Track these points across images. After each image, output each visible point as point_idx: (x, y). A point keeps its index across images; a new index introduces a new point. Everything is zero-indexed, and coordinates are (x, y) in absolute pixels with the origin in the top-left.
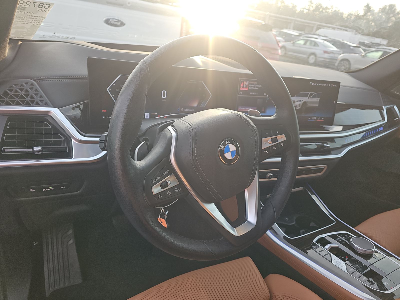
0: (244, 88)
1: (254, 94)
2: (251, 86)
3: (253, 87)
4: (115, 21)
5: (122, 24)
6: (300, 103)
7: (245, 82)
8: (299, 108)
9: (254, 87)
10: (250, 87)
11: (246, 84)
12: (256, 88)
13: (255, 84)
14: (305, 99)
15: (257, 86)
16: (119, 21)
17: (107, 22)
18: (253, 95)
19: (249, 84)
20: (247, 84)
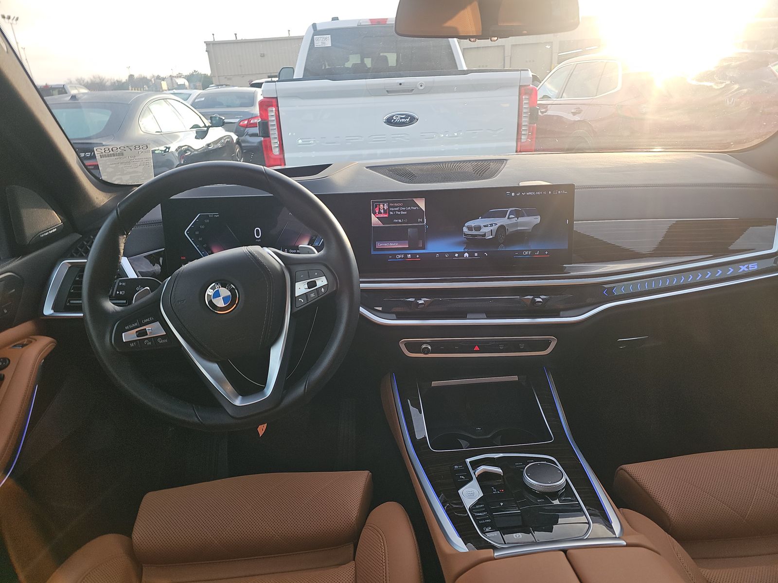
0: (381, 213)
1: (400, 221)
2: (392, 209)
3: (396, 211)
4: (401, 118)
5: (412, 120)
6: (492, 228)
7: (382, 205)
8: (491, 237)
9: (399, 211)
10: (391, 211)
11: (384, 209)
12: (402, 213)
13: (400, 206)
14: (500, 221)
15: (404, 209)
16: (407, 116)
17: (390, 121)
18: (398, 223)
19: (389, 207)
20: (386, 207)
